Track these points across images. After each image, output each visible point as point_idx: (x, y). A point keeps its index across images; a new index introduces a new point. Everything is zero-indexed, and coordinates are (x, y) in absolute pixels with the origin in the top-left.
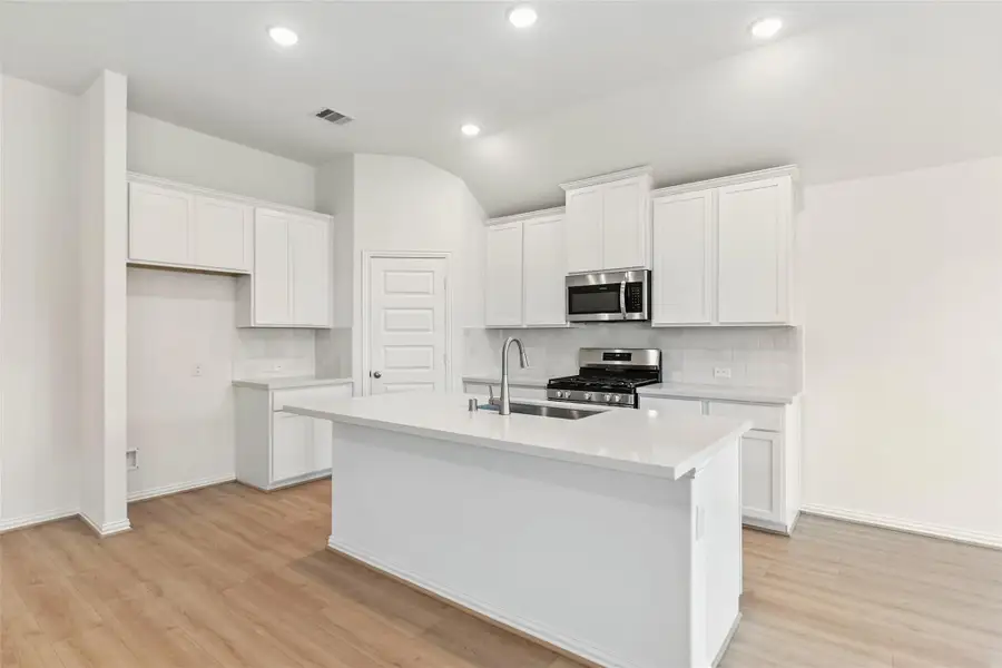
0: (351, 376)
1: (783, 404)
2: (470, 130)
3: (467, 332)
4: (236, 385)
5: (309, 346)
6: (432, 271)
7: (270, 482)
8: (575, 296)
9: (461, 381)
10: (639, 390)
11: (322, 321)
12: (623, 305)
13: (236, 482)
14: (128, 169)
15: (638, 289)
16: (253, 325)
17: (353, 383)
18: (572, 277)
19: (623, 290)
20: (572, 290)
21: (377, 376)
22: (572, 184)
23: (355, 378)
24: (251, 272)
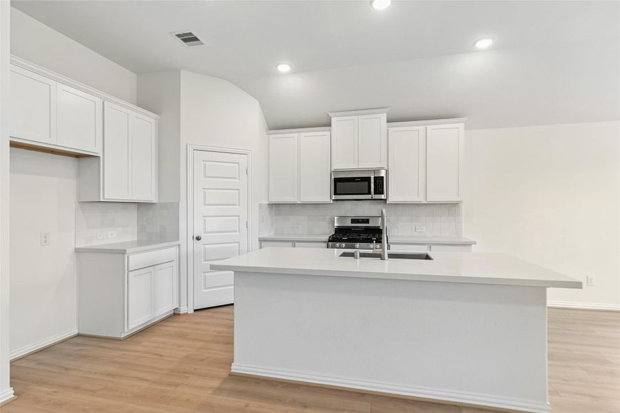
0: (178, 240)
1: (471, 245)
2: (284, 68)
4: (78, 251)
5: (132, 216)
6: (238, 163)
7: (126, 330)
8: (338, 184)
9: (257, 240)
12: (372, 190)
13: (78, 335)
15: (379, 181)
16: (102, 200)
17: (179, 245)
18: (336, 172)
19: (372, 181)
20: (337, 181)
21: (198, 239)
22: (337, 114)
23: (182, 241)
24: (100, 155)
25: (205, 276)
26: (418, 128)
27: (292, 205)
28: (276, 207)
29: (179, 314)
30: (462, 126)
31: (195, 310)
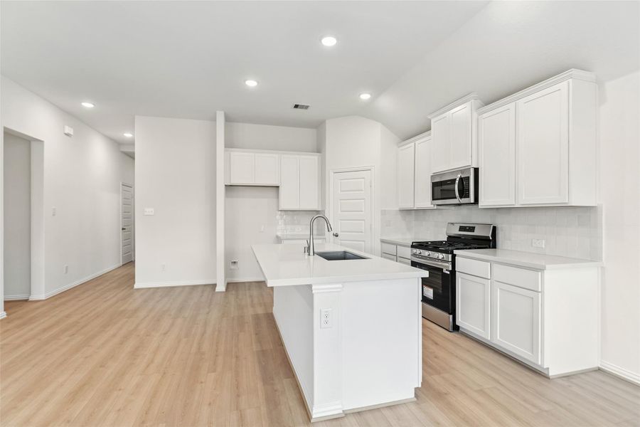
1: (542, 270)
3: (384, 213)
6: (364, 178)
8: (436, 188)
9: (379, 241)
10: (456, 252)
11: (315, 207)
12: (457, 194)
14: (225, 147)
15: (467, 181)
18: (434, 176)
20: (434, 185)
24: (279, 185)
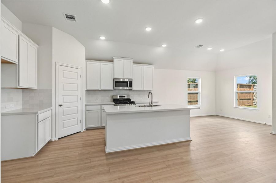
0: (51, 107)
2: (102, 38)
6: (77, 73)
12: (128, 86)
15: (131, 83)
16: (18, 87)
17: (52, 109)
18: (116, 79)
19: (129, 82)
20: (116, 82)
21: (61, 106)
22: (116, 58)
23: (53, 107)
24: (17, 63)
25: (63, 123)
26: (141, 66)
27: (95, 91)
28: (88, 92)
29: (52, 142)
30: (153, 67)
31: (59, 139)
